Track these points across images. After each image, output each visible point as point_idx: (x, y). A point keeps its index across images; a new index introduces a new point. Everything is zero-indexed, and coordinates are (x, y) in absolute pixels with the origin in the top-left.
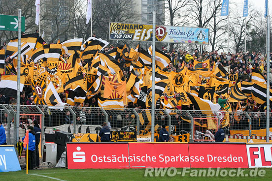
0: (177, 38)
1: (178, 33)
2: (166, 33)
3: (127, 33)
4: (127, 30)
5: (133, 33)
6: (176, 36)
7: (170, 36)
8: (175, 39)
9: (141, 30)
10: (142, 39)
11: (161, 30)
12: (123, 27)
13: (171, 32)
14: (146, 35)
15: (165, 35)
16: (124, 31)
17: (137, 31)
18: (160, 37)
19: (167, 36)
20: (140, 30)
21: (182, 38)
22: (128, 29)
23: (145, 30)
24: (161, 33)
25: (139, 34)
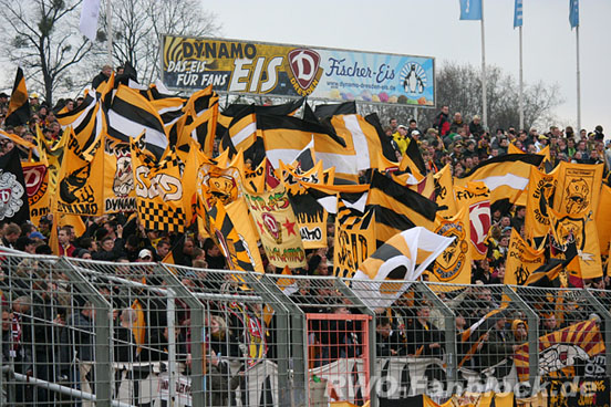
0: (350, 85)
1: (351, 72)
2: (319, 71)
3: (212, 69)
4: (210, 61)
5: (228, 68)
6: (346, 79)
7: (331, 79)
8: (346, 90)
9: (250, 62)
10: (253, 88)
11: (305, 62)
12: (199, 49)
13: (333, 67)
14: (264, 77)
15: (317, 78)
16: (202, 64)
17: (239, 63)
18: (304, 83)
19: (324, 79)
20: (247, 61)
21: (362, 86)
22: (214, 56)
23: (261, 61)
24: (307, 71)
25: (245, 73)
